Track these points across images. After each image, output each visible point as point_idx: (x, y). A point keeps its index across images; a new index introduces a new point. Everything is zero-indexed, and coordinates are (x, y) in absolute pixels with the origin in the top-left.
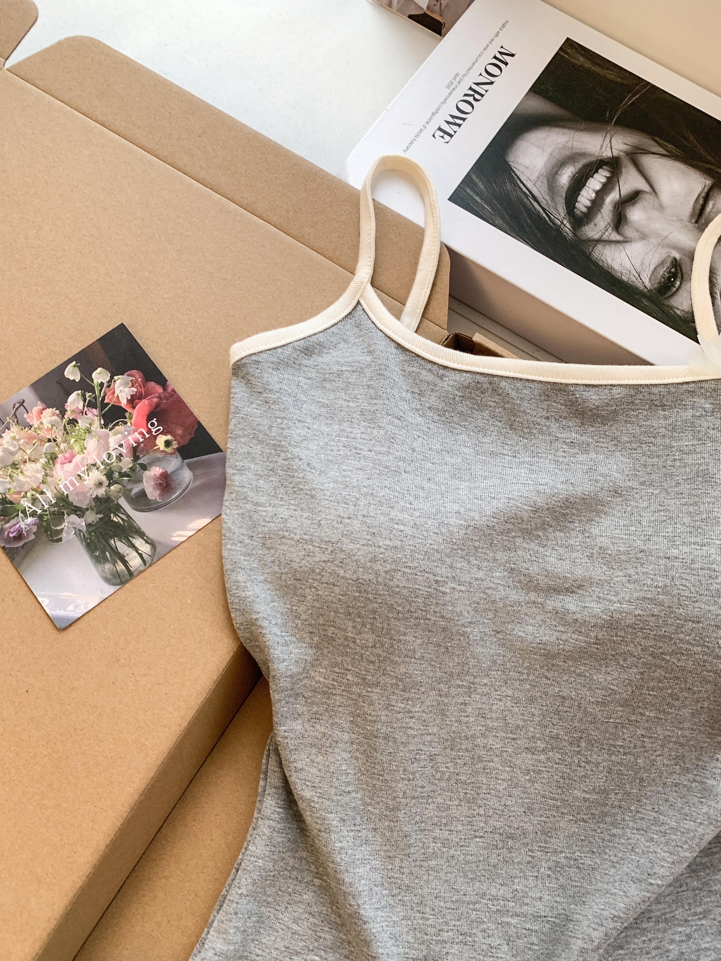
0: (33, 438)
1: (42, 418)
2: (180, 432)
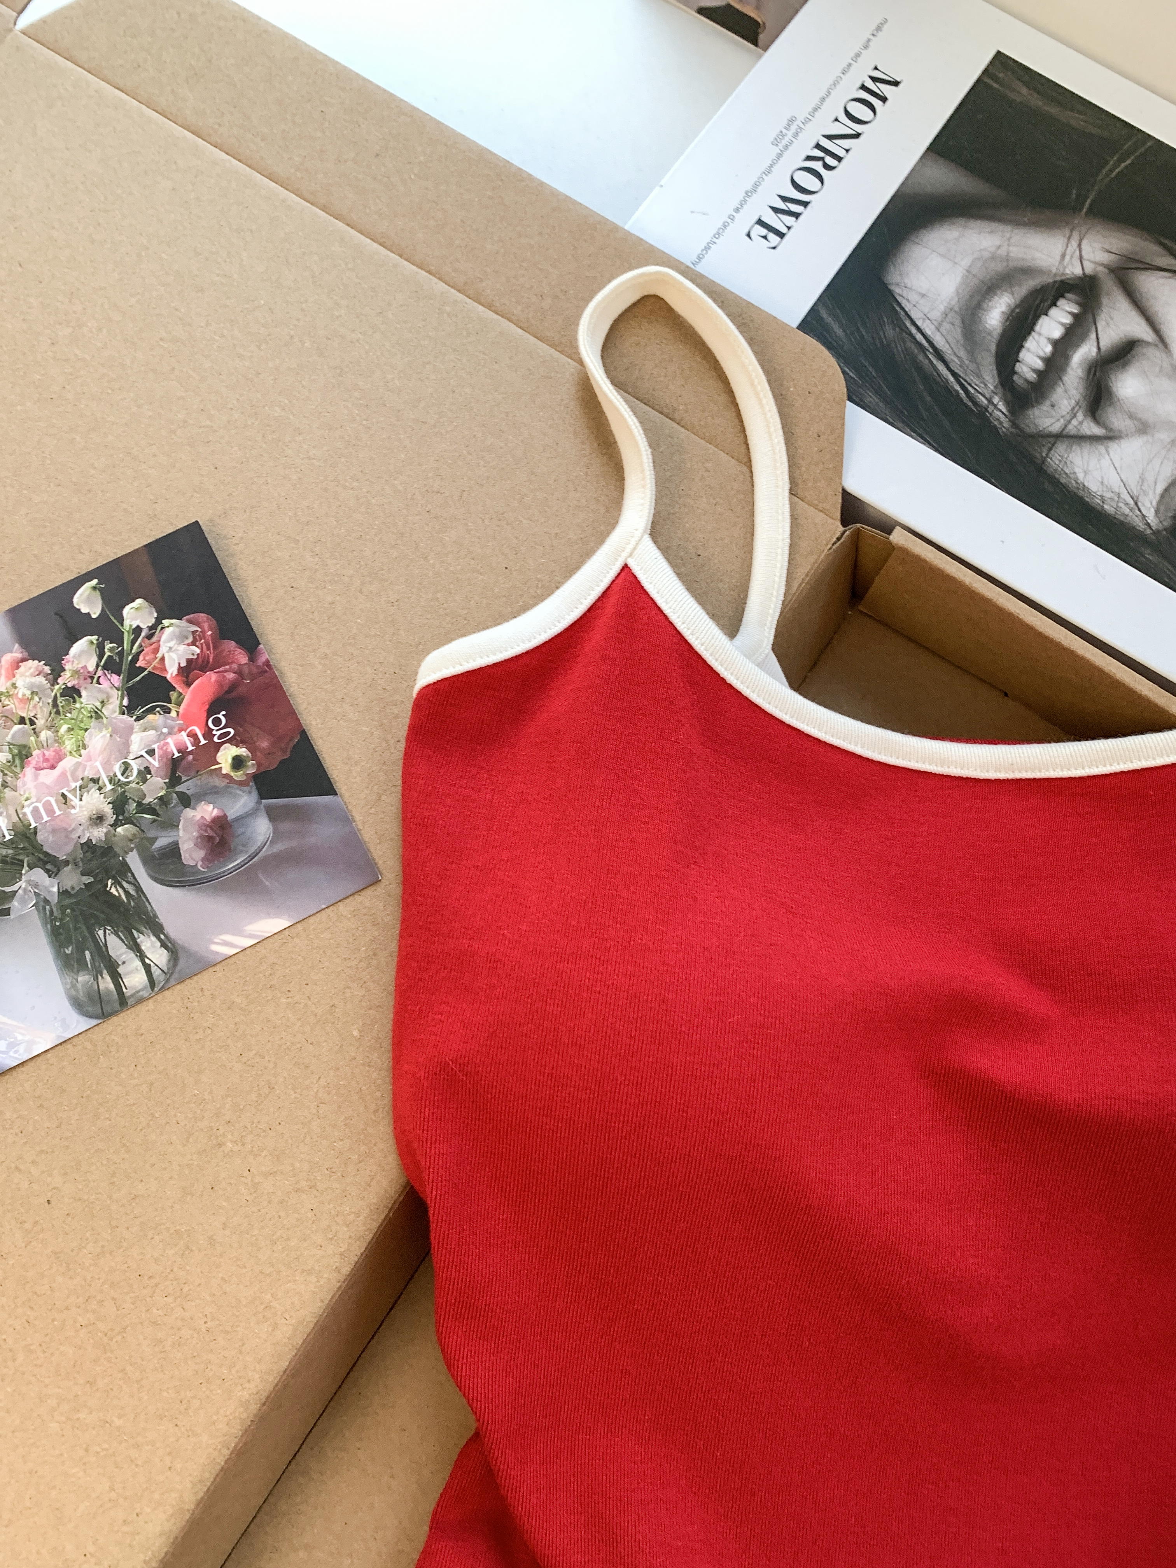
1: (17, 676)
2: (264, 744)
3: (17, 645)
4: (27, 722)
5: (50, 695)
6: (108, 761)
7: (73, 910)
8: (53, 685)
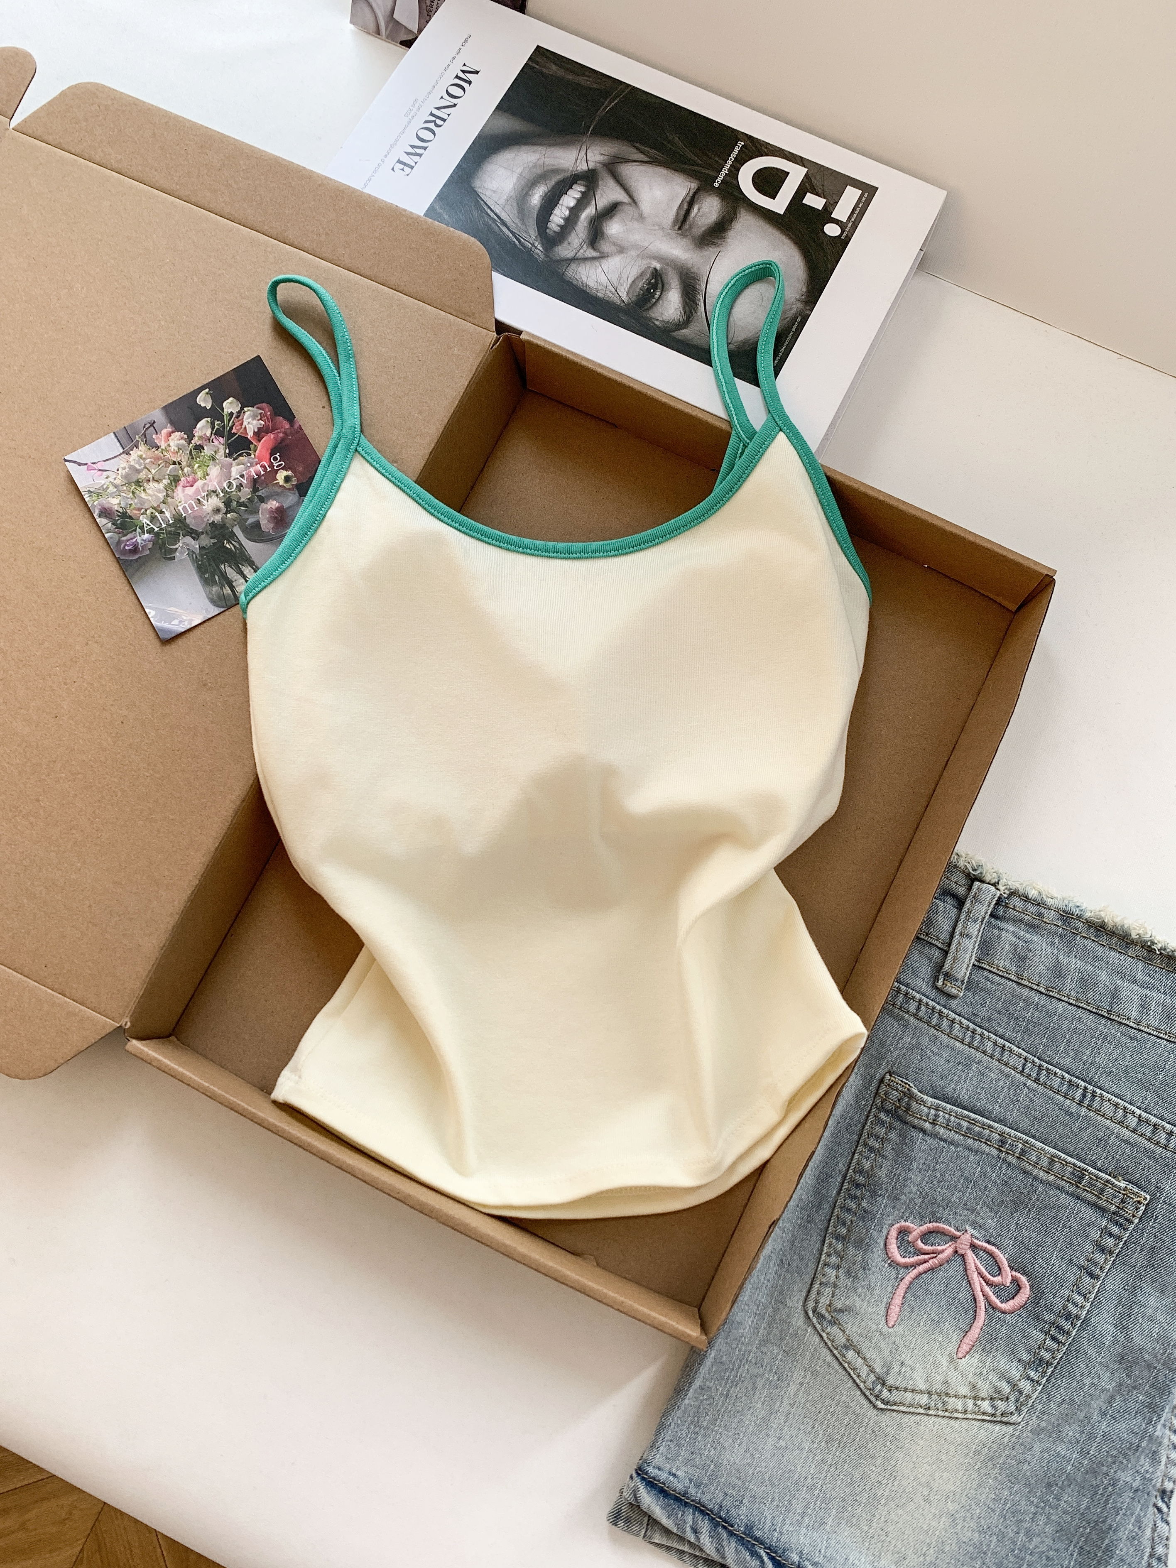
0: (159, 459)
1: (170, 440)
2: (301, 469)
3: (169, 425)
4: (177, 463)
5: (188, 450)
6: (221, 481)
7: (207, 556)
8: (189, 444)
